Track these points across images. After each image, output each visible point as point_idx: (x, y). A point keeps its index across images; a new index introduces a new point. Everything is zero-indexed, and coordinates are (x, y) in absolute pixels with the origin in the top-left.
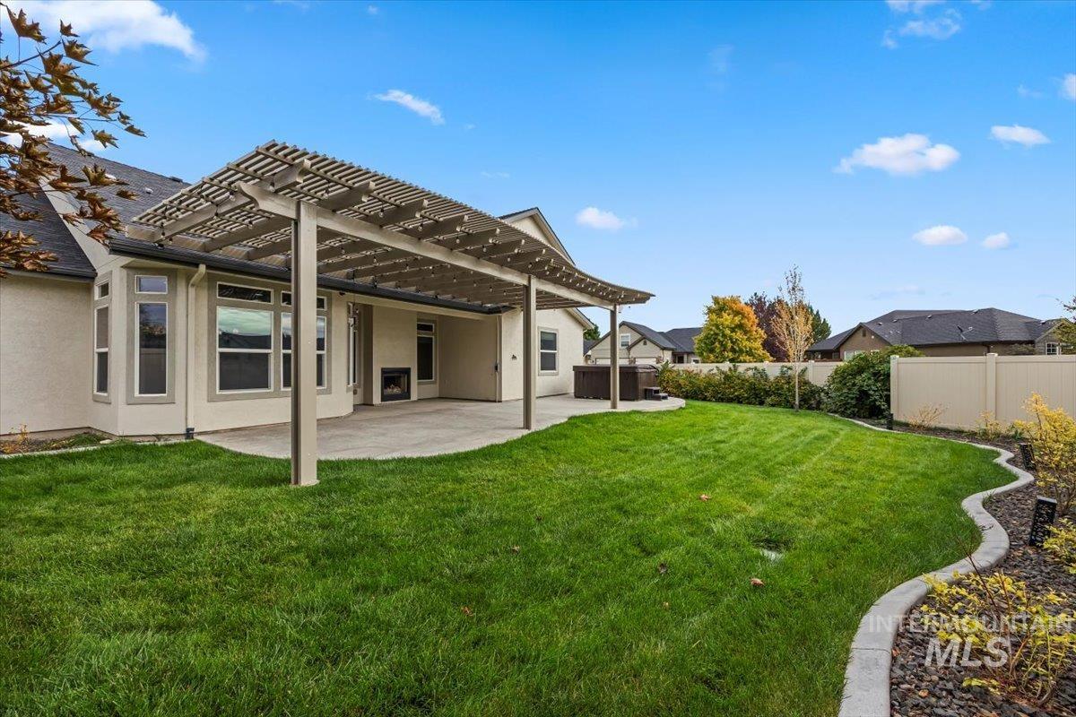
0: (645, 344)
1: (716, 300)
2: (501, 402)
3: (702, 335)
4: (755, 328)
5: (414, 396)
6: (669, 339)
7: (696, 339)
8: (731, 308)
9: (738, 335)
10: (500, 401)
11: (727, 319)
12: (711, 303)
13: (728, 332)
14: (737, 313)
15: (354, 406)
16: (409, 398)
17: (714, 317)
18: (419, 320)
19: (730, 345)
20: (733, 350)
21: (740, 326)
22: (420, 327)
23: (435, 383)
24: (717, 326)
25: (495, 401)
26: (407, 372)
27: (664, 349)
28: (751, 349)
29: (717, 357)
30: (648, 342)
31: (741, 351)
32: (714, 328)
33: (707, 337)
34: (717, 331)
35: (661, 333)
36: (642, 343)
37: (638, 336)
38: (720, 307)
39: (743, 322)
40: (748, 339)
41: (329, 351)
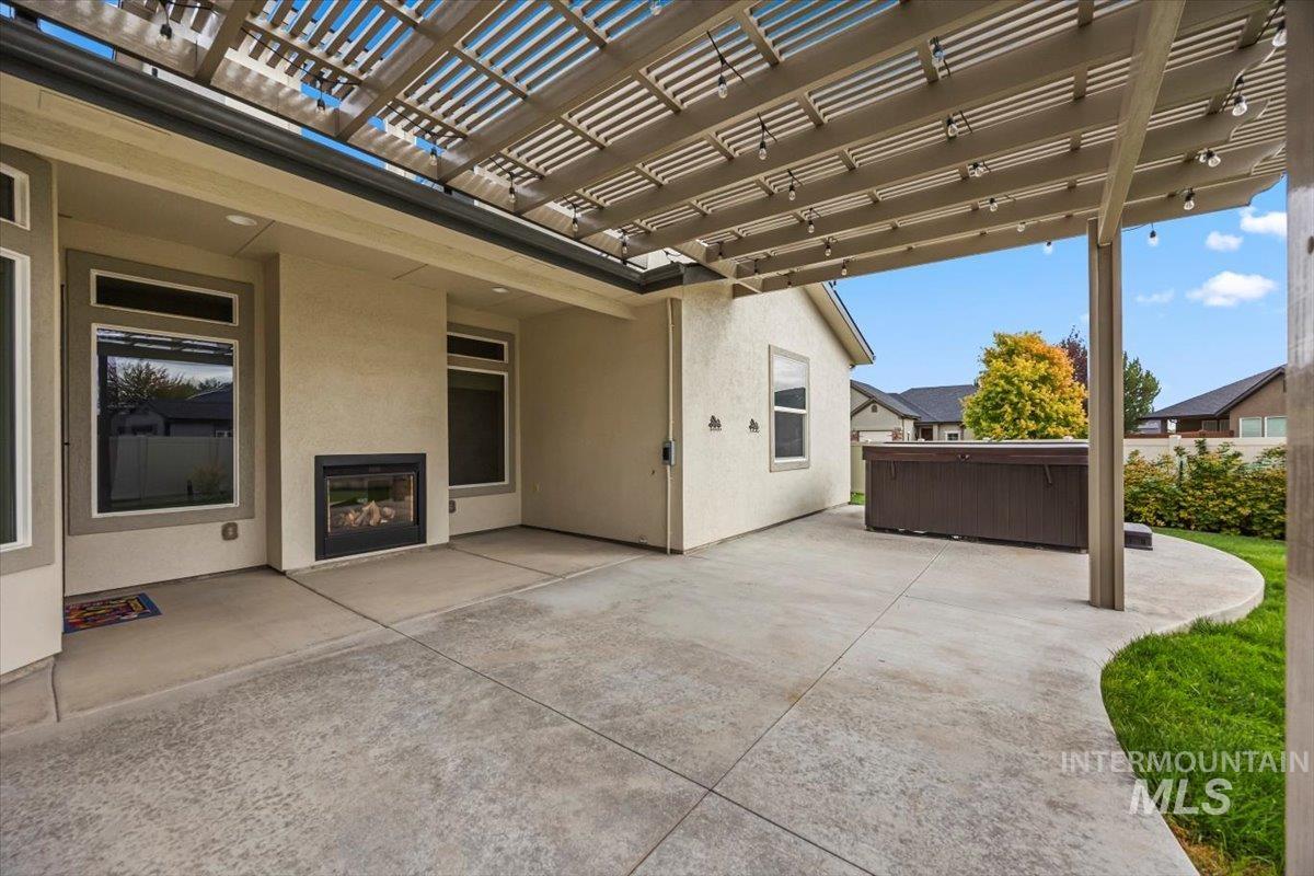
0: (874, 410)
1: (1001, 340)
2: (680, 552)
3: (980, 394)
4: (1069, 381)
5: (439, 529)
6: (907, 403)
7: (967, 401)
8: (1027, 350)
9: (1044, 393)
10: (677, 552)
11: (1024, 366)
12: (992, 344)
13: (1026, 388)
14: (1041, 357)
16: (425, 541)
17: (999, 364)
18: (451, 326)
19: (1029, 408)
20: (1034, 416)
21: (1044, 379)
22: (455, 345)
23: (511, 489)
24: (1009, 381)
25: (662, 550)
26: (414, 465)
27: (904, 417)
28: (1066, 416)
29: (1006, 429)
30: (879, 408)
31: (1048, 419)
32: (1002, 382)
33: (987, 398)
34: (1007, 387)
35: (894, 395)
36: (870, 408)
37: (865, 400)
38: (1009, 350)
39: (1051, 371)
40: (1062, 400)
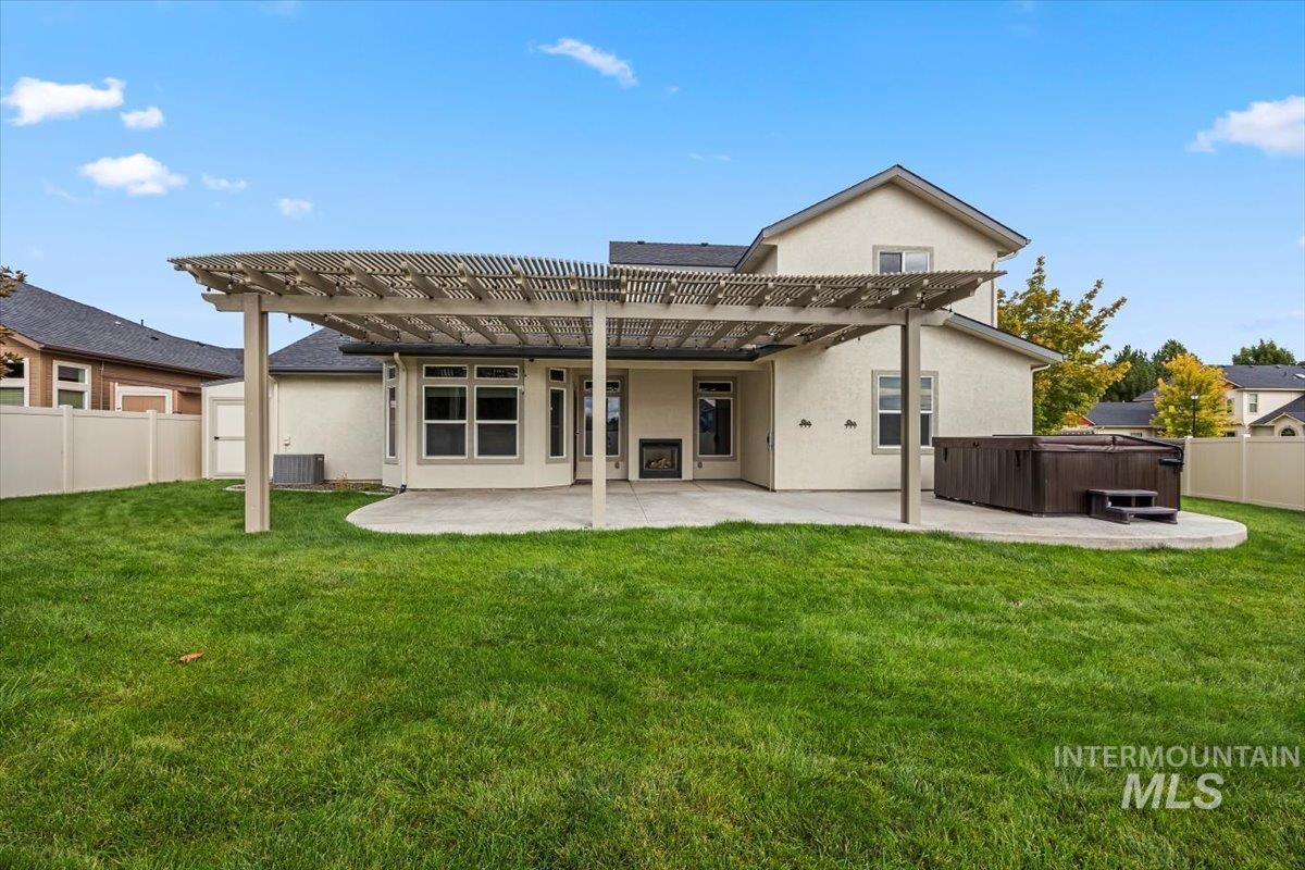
2: (775, 490)
5: (687, 473)
15: (607, 480)
16: (680, 477)
18: (696, 379)
23: (734, 459)
25: (768, 489)
26: (678, 444)
41: (522, 420)
